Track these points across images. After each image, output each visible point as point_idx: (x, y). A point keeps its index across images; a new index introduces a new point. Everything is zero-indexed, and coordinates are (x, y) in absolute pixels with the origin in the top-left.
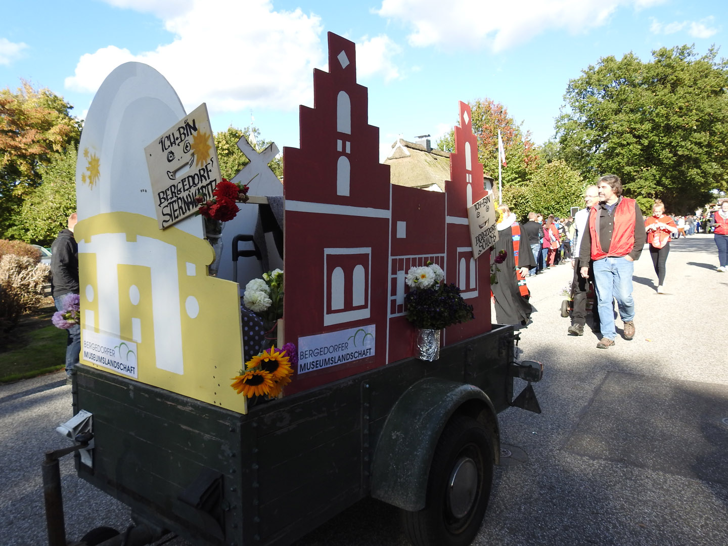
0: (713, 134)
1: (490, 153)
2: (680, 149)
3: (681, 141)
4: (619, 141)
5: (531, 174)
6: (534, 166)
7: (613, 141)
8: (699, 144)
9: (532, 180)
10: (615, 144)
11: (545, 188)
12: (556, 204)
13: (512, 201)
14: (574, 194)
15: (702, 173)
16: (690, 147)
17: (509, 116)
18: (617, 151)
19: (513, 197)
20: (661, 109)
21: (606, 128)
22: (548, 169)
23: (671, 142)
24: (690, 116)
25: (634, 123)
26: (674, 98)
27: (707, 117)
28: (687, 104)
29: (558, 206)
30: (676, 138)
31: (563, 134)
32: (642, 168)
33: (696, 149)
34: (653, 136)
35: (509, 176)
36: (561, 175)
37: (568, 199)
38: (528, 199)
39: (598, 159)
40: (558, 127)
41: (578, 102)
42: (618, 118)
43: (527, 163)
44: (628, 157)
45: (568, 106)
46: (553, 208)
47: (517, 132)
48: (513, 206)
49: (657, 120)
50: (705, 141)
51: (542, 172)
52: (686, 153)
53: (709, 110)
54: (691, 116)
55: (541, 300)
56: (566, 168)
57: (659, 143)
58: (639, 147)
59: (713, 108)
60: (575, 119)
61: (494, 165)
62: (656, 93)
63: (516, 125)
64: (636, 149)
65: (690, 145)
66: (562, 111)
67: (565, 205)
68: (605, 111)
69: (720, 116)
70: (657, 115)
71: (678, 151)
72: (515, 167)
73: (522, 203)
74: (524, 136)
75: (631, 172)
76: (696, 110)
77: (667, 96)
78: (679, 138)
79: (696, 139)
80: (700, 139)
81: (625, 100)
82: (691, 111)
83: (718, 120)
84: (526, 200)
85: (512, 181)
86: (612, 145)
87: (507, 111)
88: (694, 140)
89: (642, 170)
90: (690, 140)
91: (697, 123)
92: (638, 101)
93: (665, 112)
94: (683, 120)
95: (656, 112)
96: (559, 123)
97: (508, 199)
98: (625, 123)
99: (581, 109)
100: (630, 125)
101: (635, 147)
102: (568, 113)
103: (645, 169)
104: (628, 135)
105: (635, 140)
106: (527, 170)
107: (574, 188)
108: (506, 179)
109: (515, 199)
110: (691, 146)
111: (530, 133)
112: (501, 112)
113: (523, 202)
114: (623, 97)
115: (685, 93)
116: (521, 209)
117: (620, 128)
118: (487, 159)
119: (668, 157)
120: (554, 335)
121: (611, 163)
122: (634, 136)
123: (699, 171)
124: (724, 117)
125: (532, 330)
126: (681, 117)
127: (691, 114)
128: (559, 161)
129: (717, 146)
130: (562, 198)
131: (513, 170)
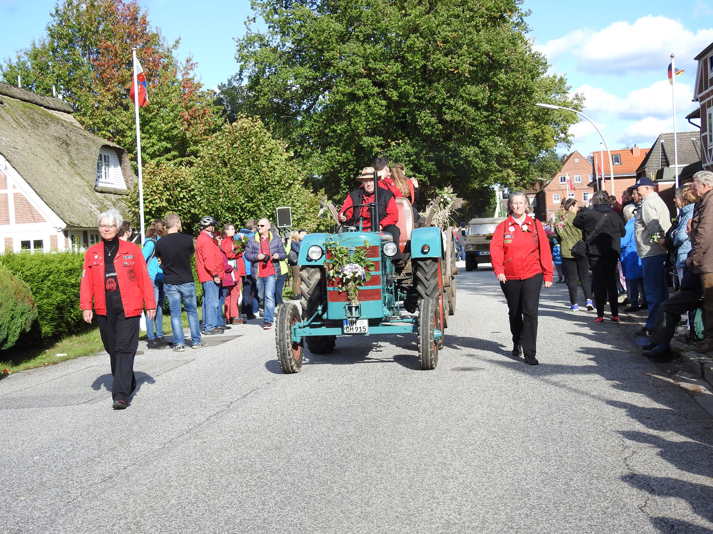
0: (494, 87)
1: (115, 98)
2: (447, 111)
3: (448, 97)
4: (351, 89)
5: (196, 143)
6: (201, 128)
7: (341, 89)
8: (475, 104)
9: (201, 154)
10: (344, 95)
11: (225, 170)
12: (248, 202)
13: (162, 194)
14: (279, 183)
15: (482, 153)
16: (462, 108)
17: (151, 29)
18: (348, 108)
19: (165, 186)
20: (416, 39)
21: (329, 64)
22: (230, 132)
23: (435, 97)
24: (459, 56)
25: (375, 61)
26: (434, 22)
27: (485, 59)
28: (455, 34)
29: (252, 205)
30: (438, 92)
31: (253, 71)
32: (389, 141)
33: (471, 110)
34: (406, 84)
35: (153, 145)
36: (254, 146)
37: (268, 192)
38: (193, 190)
39: (315, 121)
40: (242, 58)
41: (276, 13)
42: (347, 50)
43: (187, 121)
44: (367, 120)
45: (261, 20)
46: (243, 209)
47: (166, 61)
48: (164, 204)
49: (409, 56)
50: (483, 99)
51: (220, 138)
52: (457, 118)
53: (486, 47)
54: (461, 56)
55: (245, 396)
56: (263, 134)
57: (415, 98)
58: (384, 102)
59: (491, 45)
60: (274, 44)
61: (122, 121)
62: (406, 11)
63: (165, 46)
64: (379, 106)
65: (463, 104)
66: (250, 27)
67: (265, 204)
68: (325, 35)
69: (502, 58)
70: (410, 48)
71: (445, 114)
72: (165, 127)
73: (181, 199)
74: (181, 68)
75: (372, 147)
76: (469, 45)
77: (424, 18)
78: (444, 92)
79: (470, 95)
80: (476, 96)
81: (358, 18)
82: (460, 47)
83: (501, 66)
84: (190, 191)
85: (159, 156)
86: (338, 97)
87: (147, 20)
88: (467, 96)
89: (389, 145)
90: (461, 96)
91: (471, 68)
92: (379, 22)
93: (422, 45)
94: (450, 61)
95: (408, 43)
96: (246, 50)
97: (155, 189)
98: (359, 60)
99: (284, 28)
100: (367, 63)
101: (378, 103)
102: (261, 33)
103: (393, 143)
104: (366, 81)
105: (376, 90)
106: (188, 135)
107: (278, 173)
108: (148, 151)
109: (168, 190)
110: (465, 106)
111: (192, 65)
112: (137, 19)
113: (184, 196)
114: (354, 13)
115: (451, 16)
116: (180, 211)
117: (351, 69)
118: (109, 109)
119: (429, 123)
120: (288, 478)
121: (340, 128)
122: (375, 84)
123: (478, 151)
124: (508, 60)
125: (239, 471)
126: (446, 55)
127: (460, 52)
128: (250, 118)
129: (502, 109)
130: (259, 189)
131: (160, 135)
